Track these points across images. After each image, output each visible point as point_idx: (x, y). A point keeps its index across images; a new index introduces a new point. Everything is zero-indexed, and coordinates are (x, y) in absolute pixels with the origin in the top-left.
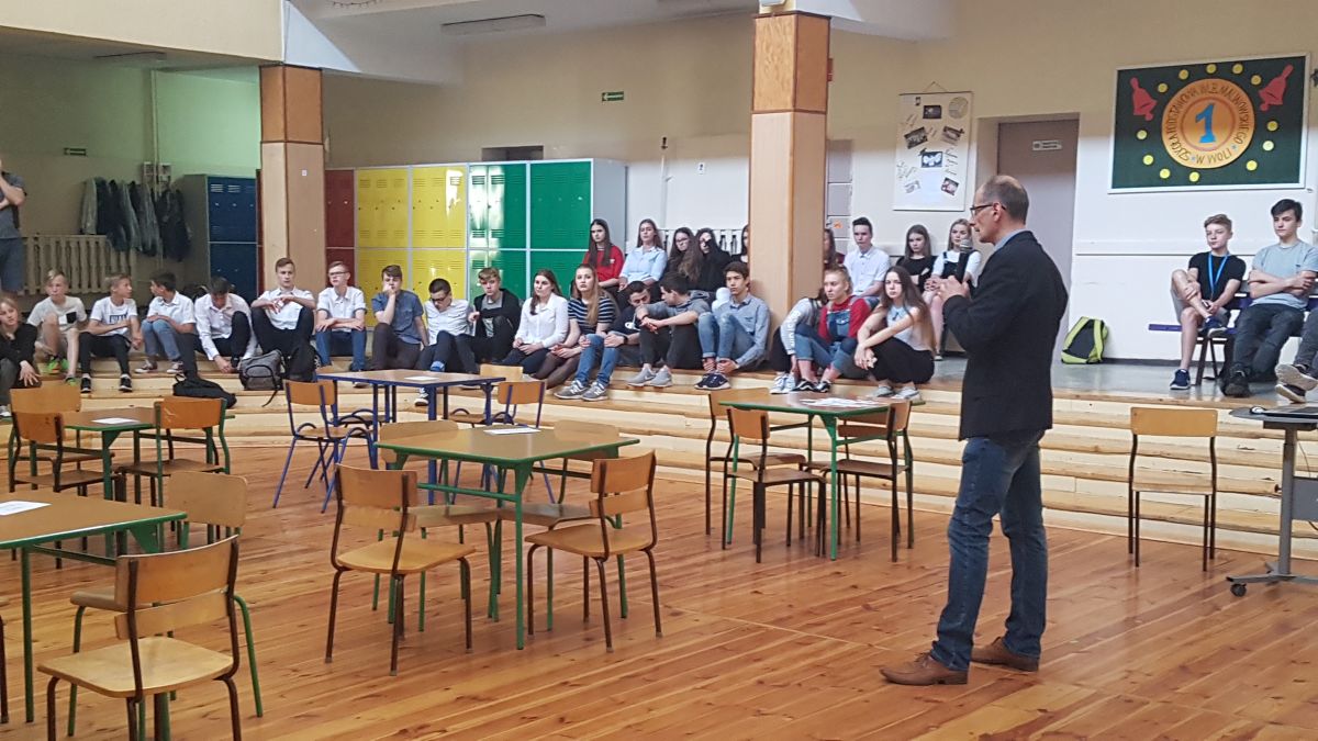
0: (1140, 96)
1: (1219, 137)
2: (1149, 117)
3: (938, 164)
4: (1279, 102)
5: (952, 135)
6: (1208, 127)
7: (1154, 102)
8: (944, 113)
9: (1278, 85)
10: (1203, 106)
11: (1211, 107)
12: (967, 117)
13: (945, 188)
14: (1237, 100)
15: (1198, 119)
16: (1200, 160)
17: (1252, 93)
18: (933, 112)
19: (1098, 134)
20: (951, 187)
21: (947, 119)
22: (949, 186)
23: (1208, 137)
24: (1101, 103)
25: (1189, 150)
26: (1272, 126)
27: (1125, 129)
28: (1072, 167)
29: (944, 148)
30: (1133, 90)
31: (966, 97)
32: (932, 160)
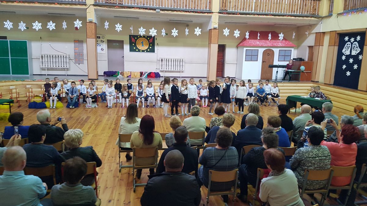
0: (133, 39)
1: (144, 46)
2: (134, 42)
4: (152, 42)
5: (103, 42)
6: (143, 44)
9: (152, 40)
10: (142, 41)
12: (105, 39)
14: (146, 41)
15: (141, 43)
16: (142, 49)
17: (148, 40)
18: (99, 38)
19: (126, 44)
20: (103, 50)
21: (101, 39)
22: (102, 49)
23: (143, 46)
24: (126, 39)
25: (140, 47)
26: (151, 45)
27: (131, 43)
28: (122, 48)
29: (101, 43)
30: (131, 38)
31: (105, 36)
32: (99, 45)
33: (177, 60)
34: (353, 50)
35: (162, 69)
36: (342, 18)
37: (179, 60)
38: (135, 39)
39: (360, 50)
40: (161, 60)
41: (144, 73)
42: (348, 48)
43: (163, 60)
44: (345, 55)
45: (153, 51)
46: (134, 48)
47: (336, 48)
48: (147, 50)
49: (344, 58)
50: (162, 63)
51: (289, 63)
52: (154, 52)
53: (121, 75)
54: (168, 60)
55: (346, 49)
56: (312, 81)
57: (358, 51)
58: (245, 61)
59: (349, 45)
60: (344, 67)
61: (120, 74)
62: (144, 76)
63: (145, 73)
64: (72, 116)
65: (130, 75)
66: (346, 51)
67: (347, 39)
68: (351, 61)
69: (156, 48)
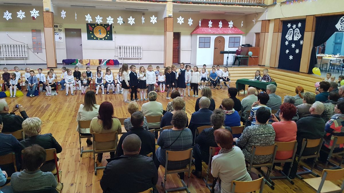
0: (90, 27)
1: (102, 34)
2: (92, 30)
3: (58, 34)
4: (109, 30)
5: (60, 30)
6: (100, 32)
7: (92, 28)
8: (58, 27)
9: (109, 28)
10: (99, 29)
11: (100, 30)
12: (62, 28)
13: (59, 38)
14: (104, 29)
15: (99, 31)
16: (100, 37)
17: (106, 28)
18: (57, 27)
19: (84, 32)
20: (61, 38)
21: (59, 28)
22: (60, 38)
23: (100, 34)
24: (84, 28)
25: (98, 35)
26: (109, 33)
27: (88, 32)
28: (80, 36)
29: (59, 32)
30: (89, 26)
31: (62, 25)
32: (56, 34)
33: (135, 48)
34: (294, 36)
35: (120, 56)
36: (285, 6)
37: (137, 48)
38: (92, 27)
39: (301, 36)
40: (119, 47)
41: (102, 60)
42: (290, 34)
43: (121, 47)
44: (288, 41)
45: (110, 38)
46: (92, 36)
47: (280, 34)
48: (104, 38)
49: (287, 43)
50: (120, 50)
51: (239, 49)
52: (112, 40)
53: (80, 63)
54: (126, 47)
55: (289, 35)
56: (259, 65)
57: (300, 37)
58: (199, 48)
59: (291, 32)
60: (287, 51)
61: (78, 62)
62: (103, 64)
63: (104, 61)
64: (32, 104)
65: (89, 63)
66: (289, 37)
67: (289, 25)
68: (293, 46)
69: (114, 36)
